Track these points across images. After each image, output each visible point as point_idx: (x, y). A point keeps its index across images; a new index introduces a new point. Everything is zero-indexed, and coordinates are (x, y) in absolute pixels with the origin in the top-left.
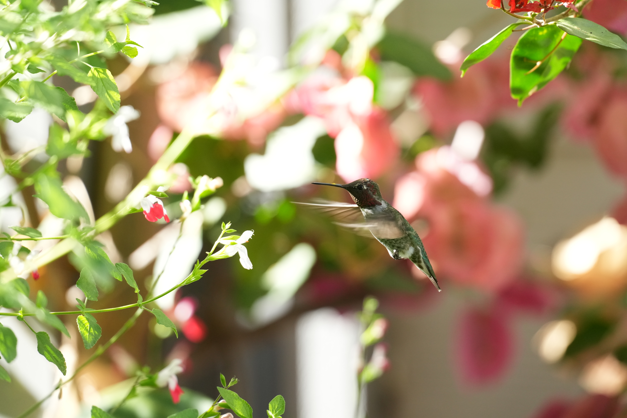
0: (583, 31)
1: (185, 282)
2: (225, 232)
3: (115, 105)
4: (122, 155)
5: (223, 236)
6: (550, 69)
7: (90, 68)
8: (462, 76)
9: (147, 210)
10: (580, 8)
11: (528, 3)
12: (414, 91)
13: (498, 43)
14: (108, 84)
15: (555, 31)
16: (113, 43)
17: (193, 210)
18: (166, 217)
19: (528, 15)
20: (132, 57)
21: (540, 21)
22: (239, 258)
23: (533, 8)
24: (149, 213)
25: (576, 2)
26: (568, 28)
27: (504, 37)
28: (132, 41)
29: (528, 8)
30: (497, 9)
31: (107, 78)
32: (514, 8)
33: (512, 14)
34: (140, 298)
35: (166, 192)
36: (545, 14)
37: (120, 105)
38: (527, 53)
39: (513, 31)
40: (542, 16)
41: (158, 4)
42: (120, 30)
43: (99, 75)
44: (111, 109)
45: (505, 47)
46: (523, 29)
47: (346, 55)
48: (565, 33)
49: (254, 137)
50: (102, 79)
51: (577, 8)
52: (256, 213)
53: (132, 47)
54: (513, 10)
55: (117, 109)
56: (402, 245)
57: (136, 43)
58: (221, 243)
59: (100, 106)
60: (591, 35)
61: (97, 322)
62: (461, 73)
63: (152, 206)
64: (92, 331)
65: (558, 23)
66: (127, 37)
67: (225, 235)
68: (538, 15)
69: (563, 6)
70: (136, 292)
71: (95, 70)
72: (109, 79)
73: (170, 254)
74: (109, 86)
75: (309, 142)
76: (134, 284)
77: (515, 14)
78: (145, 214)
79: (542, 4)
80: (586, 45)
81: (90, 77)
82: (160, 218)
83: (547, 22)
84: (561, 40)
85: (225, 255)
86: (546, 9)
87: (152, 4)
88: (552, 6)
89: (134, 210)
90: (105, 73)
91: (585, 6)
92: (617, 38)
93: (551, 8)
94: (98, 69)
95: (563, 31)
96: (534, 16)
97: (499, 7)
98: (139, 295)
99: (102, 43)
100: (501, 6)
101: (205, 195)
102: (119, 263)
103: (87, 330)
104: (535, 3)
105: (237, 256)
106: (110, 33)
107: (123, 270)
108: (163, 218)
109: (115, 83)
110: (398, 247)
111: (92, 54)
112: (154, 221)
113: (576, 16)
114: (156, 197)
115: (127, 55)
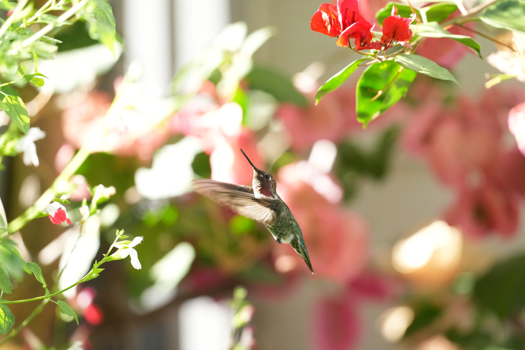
0: (417, 66)
1: (85, 279)
2: (119, 238)
3: (25, 127)
4: (31, 168)
5: (117, 241)
6: (390, 97)
7: (4, 96)
8: (317, 103)
9: (52, 214)
10: (414, 47)
11: (371, 42)
12: (277, 116)
13: (346, 75)
14: (20, 109)
15: (393, 65)
16: (24, 75)
17: (91, 214)
18: (68, 221)
19: (370, 52)
20: (40, 86)
21: (381, 57)
22: (131, 259)
23: (375, 46)
24: (54, 217)
25: (411, 41)
26: (404, 63)
27: (351, 71)
28: (39, 73)
29: (370, 47)
30: (345, 47)
31: (18, 104)
32: (359, 46)
33: (357, 51)
34: (47, 291)
35: (68, 199)
36: (385, 51)
37: (30, 126)
38: (370, 84)
39: (358, 65)
40: (383, 53)
41: (61, 42)
42: (29, 63)
43: (12, 101)
44: (22, 130)
45: (353, 79)
46: (367, 64)
47: (220, 85)
48: (402, 67)
49: (143, 154)
50: (14, 105)
51: (412, 46)
52: (145, 217)
53: (39, 78)
54: (358, 48)
55: (27, 130)
56: (285, 233)
57: (43, 75)
58: (116, 247)
59: (13, 127)
60: (424, 69)
61: (11, 311)
62: (315, 102)
63: (57, 212)
64: (7, 319)
65: (396, 59)
66: (35, 69)
67: (119, 240)
68: (380, 52)
69: (400, 45)
70: (44, 286)
71: (9, 98)
72: (20, 105)
73: (72, 251)
74: (19, 111)
75: (190, 158)
76: (41, 280)
77: (360, 51)
78: (51, 218)
79: (382, 43)
80: (420, 77)
81: (5, 104)
82: (63, 221)
83: (387, 58)
84: (399, 73)
85: (119, 257)
86: (386, 47)
87: (56, 42)
88: (391, 45)
89: (41, 214)
90: (16, 100)
91: (418, 45)
92: (445, 71)
93: (390, 46)
94: (11, 97)
95: (400, 66)
96: (376, 53)
97: (347, 45)
98: (47, 289)
99: (14, 75)
100: (348, 45)
101: (101, 202)
102: (30, 263)
103: (3, 318)
104: (377, 42)
105: (128, 258)
106: (21, 67)
107: (33, 269)
108: (66, 221)
109: (25, 108)
110: (281, 234)
111: (6, 84)
112: (58, 224)
113: (411, 53)
114: (60, 204)
115: (36, 85)
